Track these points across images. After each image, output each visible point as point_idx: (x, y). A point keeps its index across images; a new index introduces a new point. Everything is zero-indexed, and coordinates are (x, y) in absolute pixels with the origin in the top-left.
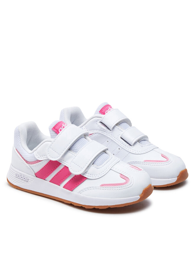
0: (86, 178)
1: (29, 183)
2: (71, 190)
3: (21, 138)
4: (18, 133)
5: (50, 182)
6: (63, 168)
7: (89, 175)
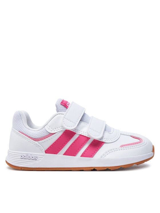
0: (103, 143)
1: (39, 161)
2: (91, 156)
3: (23, 120)
4: (20, 116)
5: (64, 155)
6: (79, 137)
7: (105, 139)
